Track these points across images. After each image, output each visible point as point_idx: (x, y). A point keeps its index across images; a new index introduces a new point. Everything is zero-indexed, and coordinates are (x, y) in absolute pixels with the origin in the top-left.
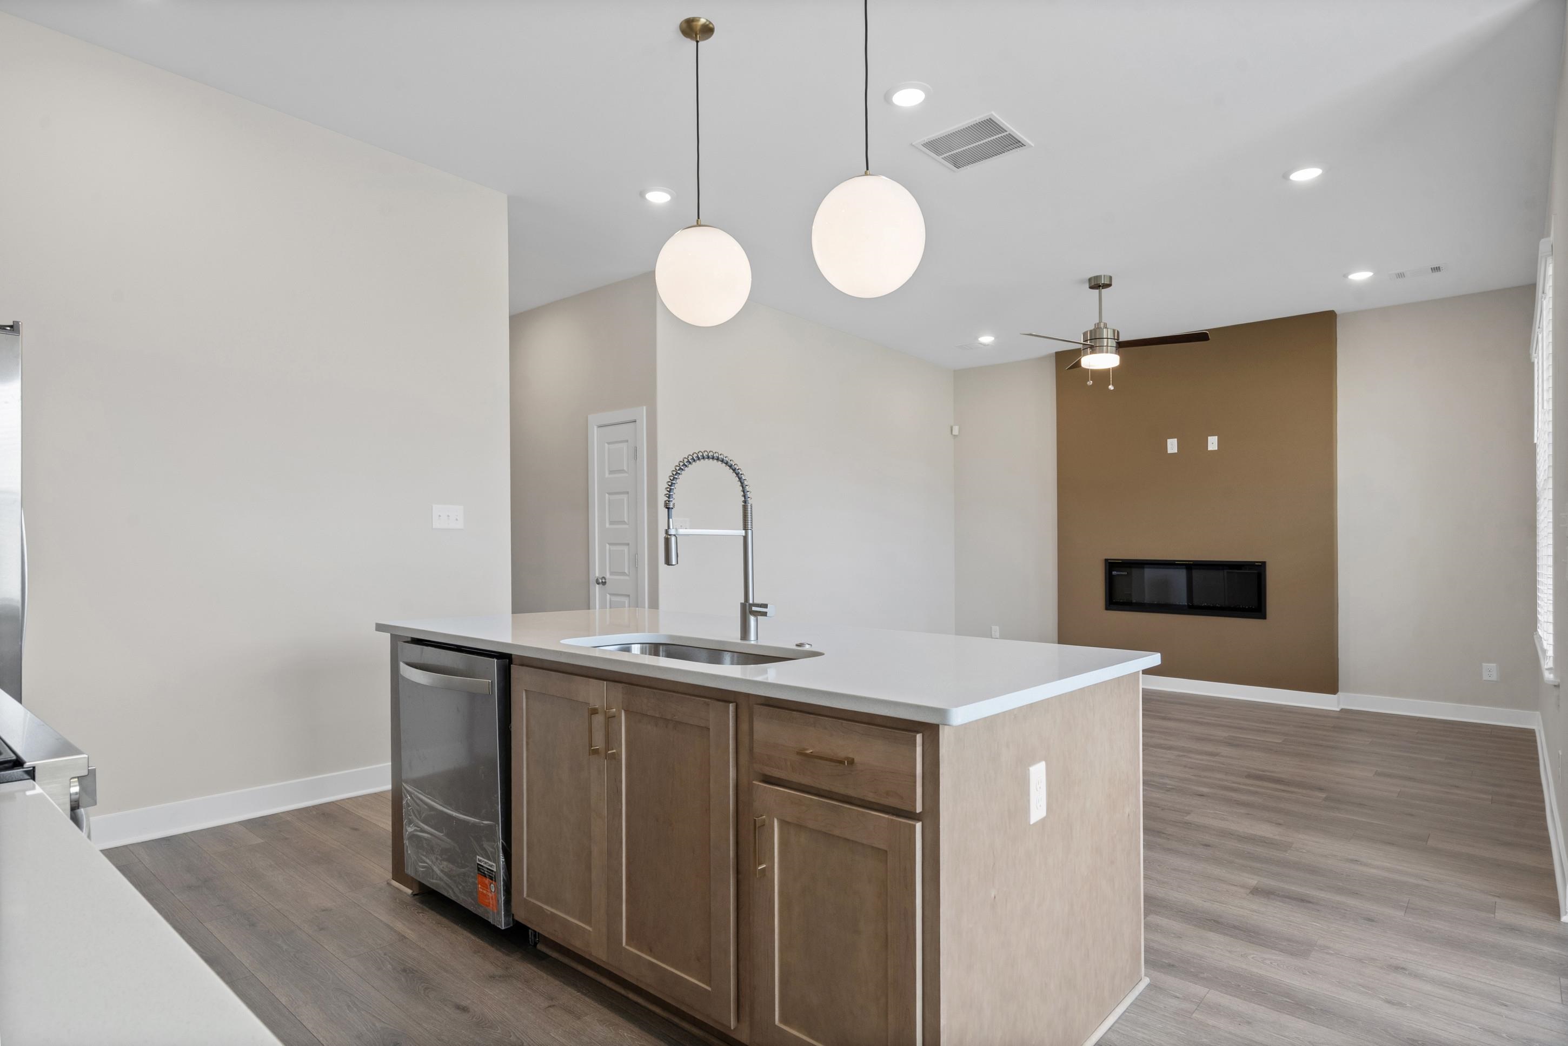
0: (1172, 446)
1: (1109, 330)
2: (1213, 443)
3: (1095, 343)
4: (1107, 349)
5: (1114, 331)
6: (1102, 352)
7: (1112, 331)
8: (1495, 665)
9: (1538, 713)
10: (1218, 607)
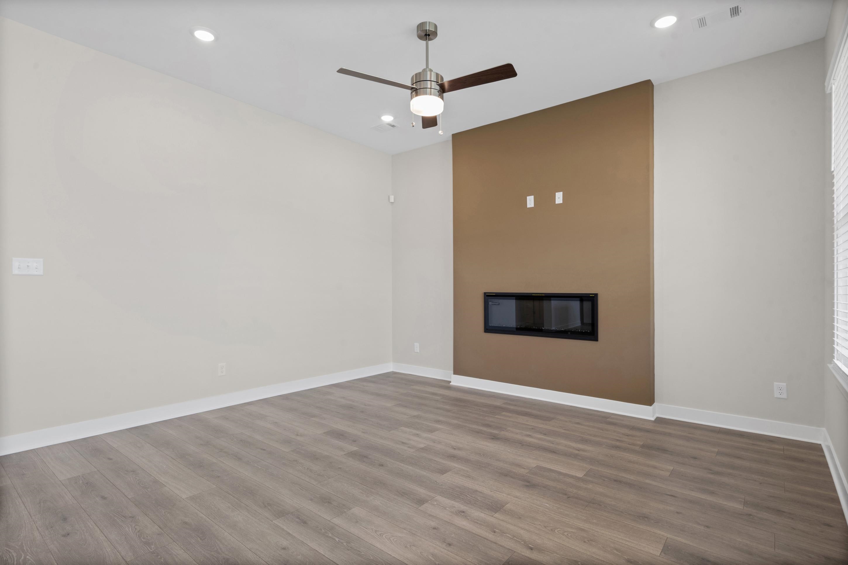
0: (530, 202)
1: (433, 73)
2: (559, 198)
3: (420, 85)
4: (431, 91)
5: (437, 75)
6: (426, 94)
7: (435, 74)
8: (785, 384)
9: (824, 429)
10: (562, 330)
